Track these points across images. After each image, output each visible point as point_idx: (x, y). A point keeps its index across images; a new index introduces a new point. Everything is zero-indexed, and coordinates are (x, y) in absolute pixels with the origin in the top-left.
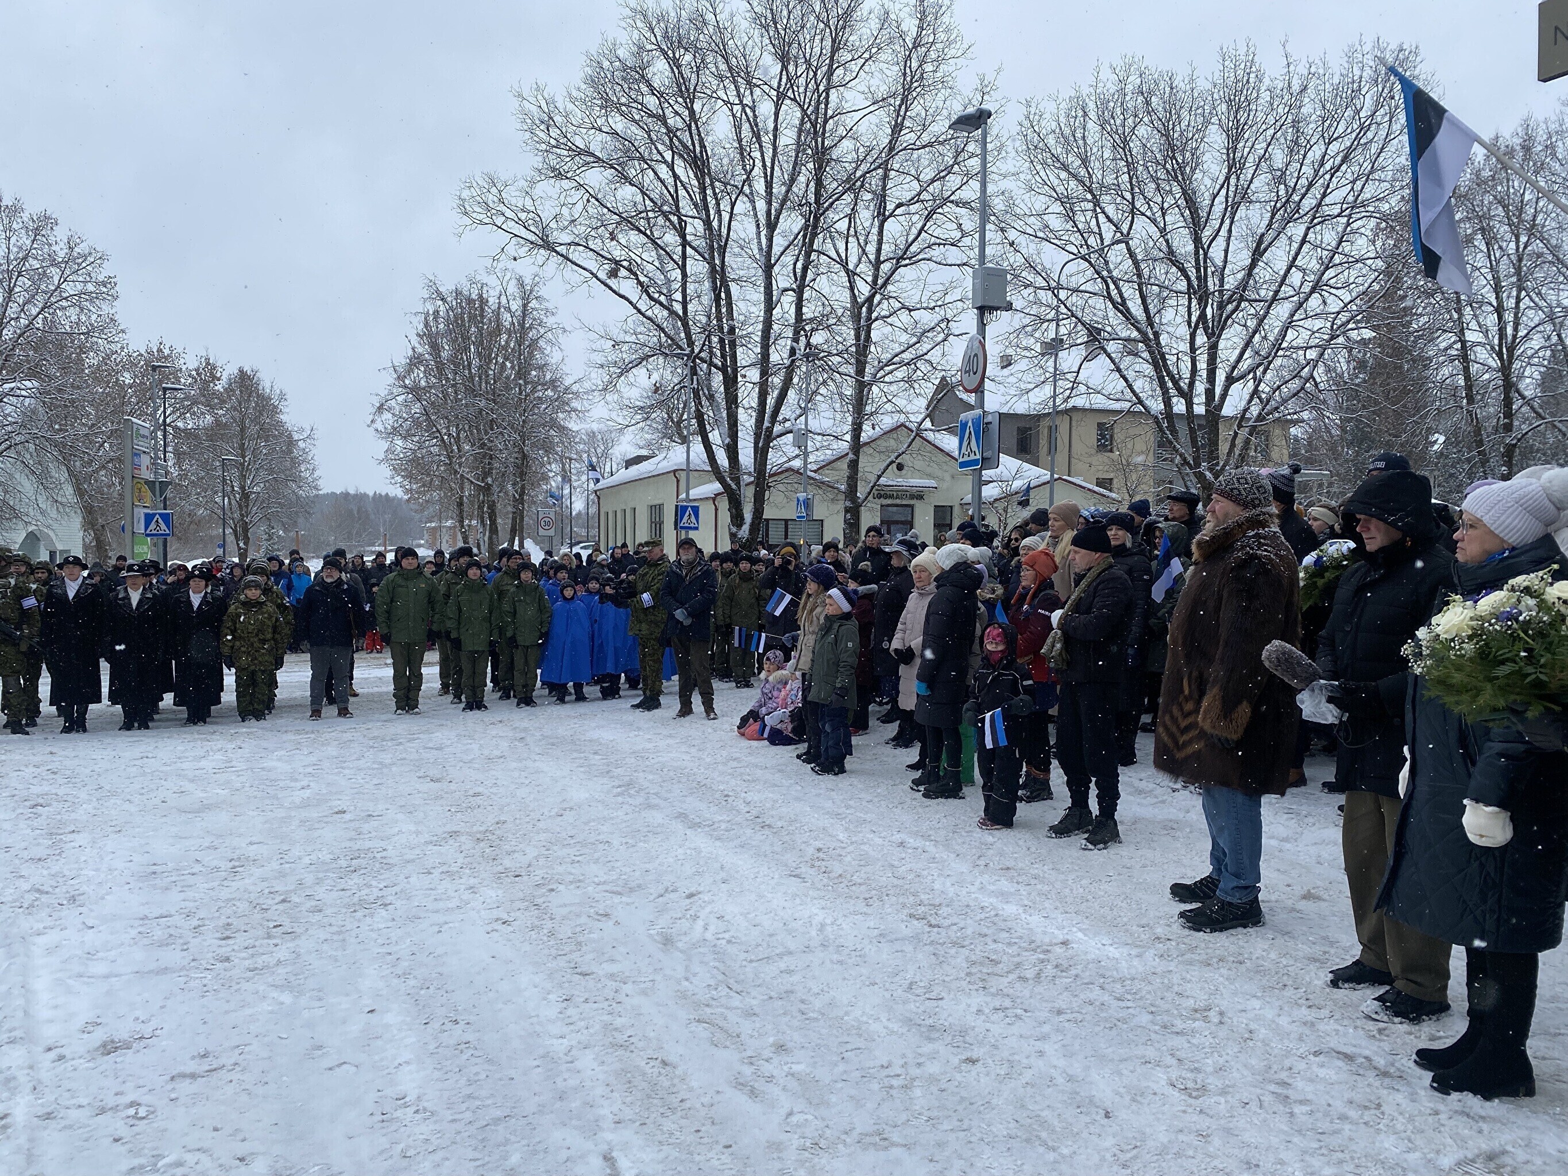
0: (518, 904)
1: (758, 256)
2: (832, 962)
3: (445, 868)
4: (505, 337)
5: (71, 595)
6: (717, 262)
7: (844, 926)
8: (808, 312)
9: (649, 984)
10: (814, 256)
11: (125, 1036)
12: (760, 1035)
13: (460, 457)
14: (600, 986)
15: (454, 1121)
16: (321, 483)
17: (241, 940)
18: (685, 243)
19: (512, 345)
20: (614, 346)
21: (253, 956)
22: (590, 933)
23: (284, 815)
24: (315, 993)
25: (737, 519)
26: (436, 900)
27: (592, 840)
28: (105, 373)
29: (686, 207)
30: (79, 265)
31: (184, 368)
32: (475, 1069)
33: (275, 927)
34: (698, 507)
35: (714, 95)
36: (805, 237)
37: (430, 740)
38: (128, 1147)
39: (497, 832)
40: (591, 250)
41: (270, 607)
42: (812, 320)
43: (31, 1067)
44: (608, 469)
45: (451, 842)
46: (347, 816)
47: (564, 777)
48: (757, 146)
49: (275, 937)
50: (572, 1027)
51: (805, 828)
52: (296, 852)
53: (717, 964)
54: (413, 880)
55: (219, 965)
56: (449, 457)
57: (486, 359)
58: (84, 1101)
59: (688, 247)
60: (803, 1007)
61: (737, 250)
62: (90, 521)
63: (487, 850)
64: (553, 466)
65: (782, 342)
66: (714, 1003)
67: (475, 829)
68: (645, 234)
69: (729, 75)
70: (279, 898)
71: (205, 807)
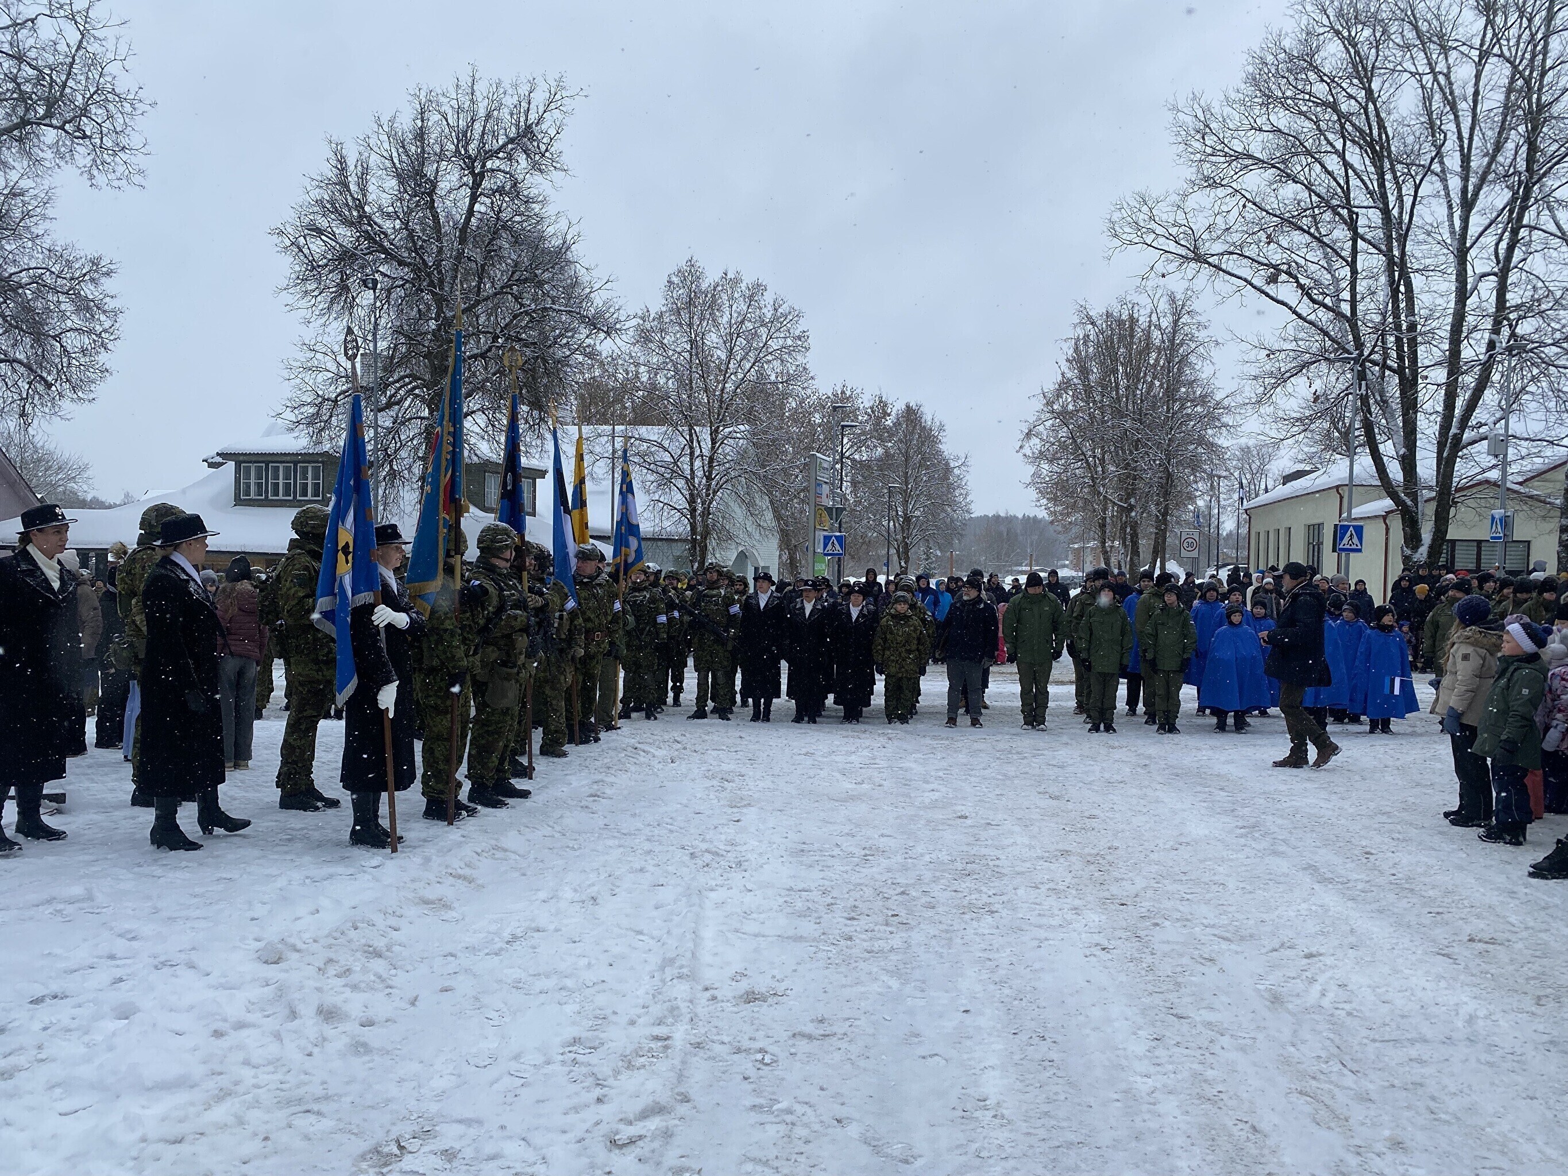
0: (1119, 933)
1: (1449, 241)
2: (1478, 1061)
3: (1052, 885)
4: (1154, 355)
5: (762, 605)
6: (1396, 253)
7: (1501, 1023)
8: (1513, 298)
9: (1249, 1042)
10: (1523, 233)
11: (763, 990)
12: (1374, 1125)
13: (1104, 479)
14: (1194, 1032)
15: (1028, 1134)
16: (973, 507)
17: (863, 922)
18: (1356, 237)
19: (1161, 363)
20: (1268, 355)
21: (871, 939)
22: (1191, 975)
23: (913, 813)
24: (918, 984)
25: (1413, 539)
26: (1040, 915)
27: (1207, 880)
28: (801, 416)
29: (1359, 197)
30: (781, 323)
31: (861, 407)
32: (1055, 1089)
33: (893, 916)
34: (1362, 527)
35: (1399, 68)
36: (1511, 212)
37: (1054, 758)
38: (753, 1086)
39: (1108, 857)
40: (1246, 257)
41: (915, 621)
42: (1518, 307)
43: (691, 1001)
44: (1263, 487)
45: (1062, 860)
46: (969, 822)
47: (1184, 810)
48: (1452, 117)
49: (892, 925)
50: (1158, 1068)
51: (1466, 902)
52: (920, 849)
53: (1331, 1036)
54: (1021, 892)
55: (843, 942)
56: (1093, 479)
57: (1134, 377)
58: (726, 1039)
59: (1359, 240)
60: (1432, 1104)
61: (1422, 237)
62: (786, 541)
63: (1096, 874)
64: (1200, 485)
65: (1477, 335)
66: (1322, 1077)
67: (1087, 850)
68: (1309, 233)
69: (1418, 42)
70: (899, 890)
71: (851, 798)
